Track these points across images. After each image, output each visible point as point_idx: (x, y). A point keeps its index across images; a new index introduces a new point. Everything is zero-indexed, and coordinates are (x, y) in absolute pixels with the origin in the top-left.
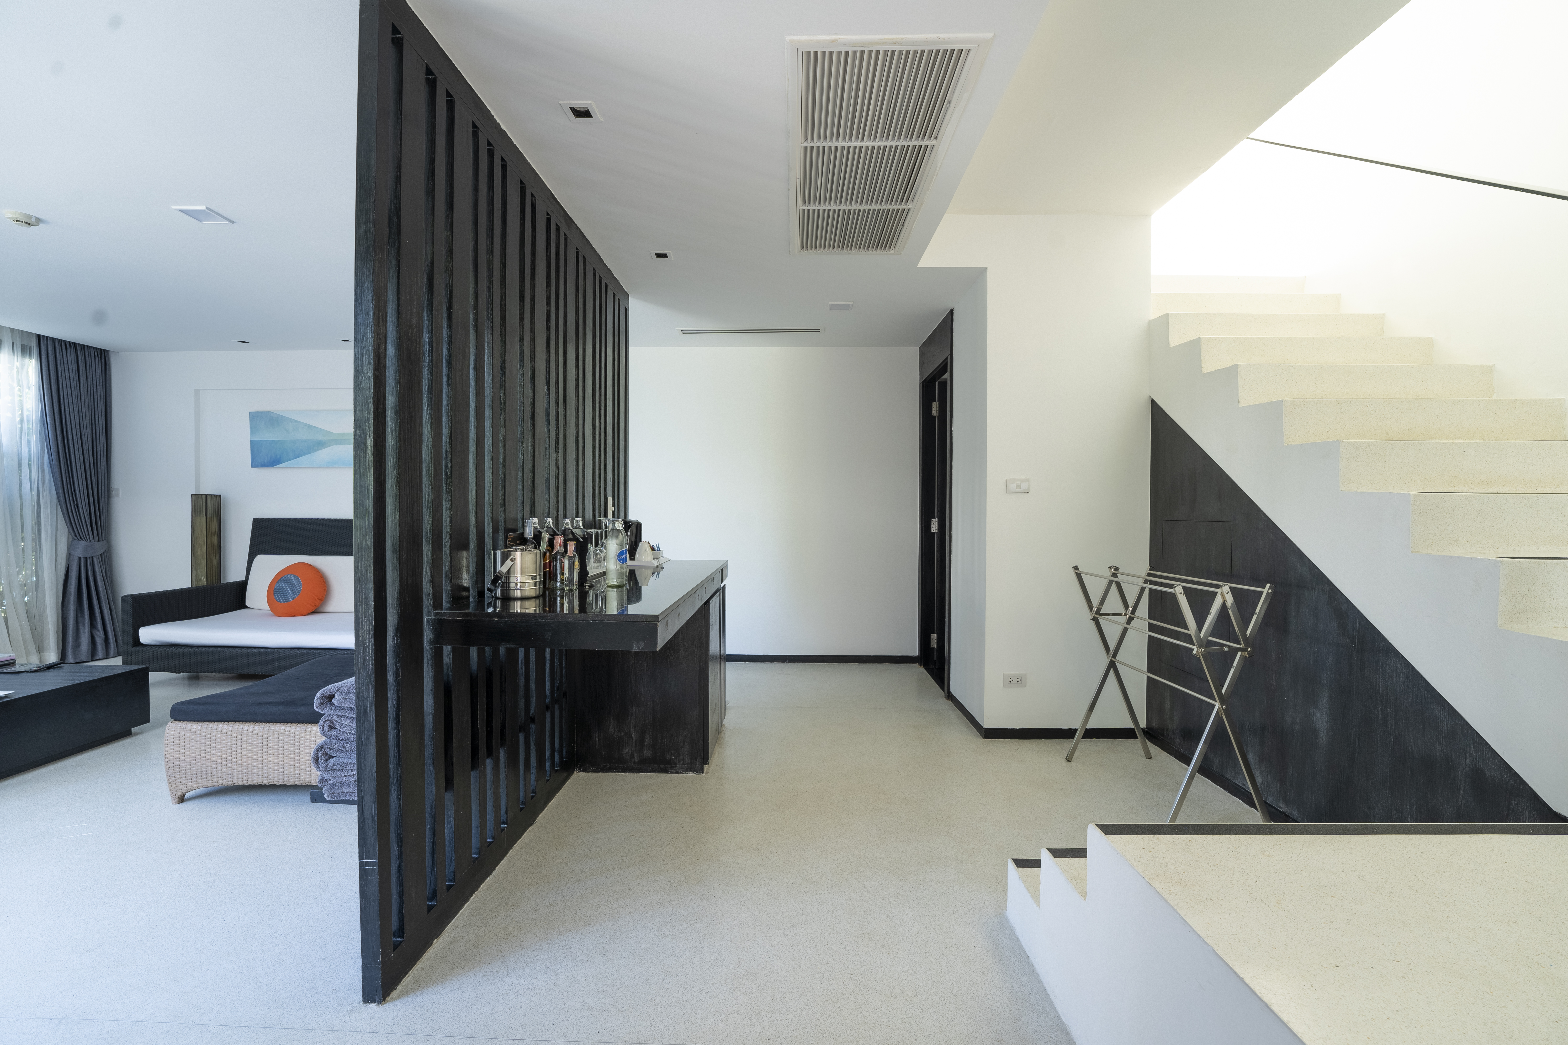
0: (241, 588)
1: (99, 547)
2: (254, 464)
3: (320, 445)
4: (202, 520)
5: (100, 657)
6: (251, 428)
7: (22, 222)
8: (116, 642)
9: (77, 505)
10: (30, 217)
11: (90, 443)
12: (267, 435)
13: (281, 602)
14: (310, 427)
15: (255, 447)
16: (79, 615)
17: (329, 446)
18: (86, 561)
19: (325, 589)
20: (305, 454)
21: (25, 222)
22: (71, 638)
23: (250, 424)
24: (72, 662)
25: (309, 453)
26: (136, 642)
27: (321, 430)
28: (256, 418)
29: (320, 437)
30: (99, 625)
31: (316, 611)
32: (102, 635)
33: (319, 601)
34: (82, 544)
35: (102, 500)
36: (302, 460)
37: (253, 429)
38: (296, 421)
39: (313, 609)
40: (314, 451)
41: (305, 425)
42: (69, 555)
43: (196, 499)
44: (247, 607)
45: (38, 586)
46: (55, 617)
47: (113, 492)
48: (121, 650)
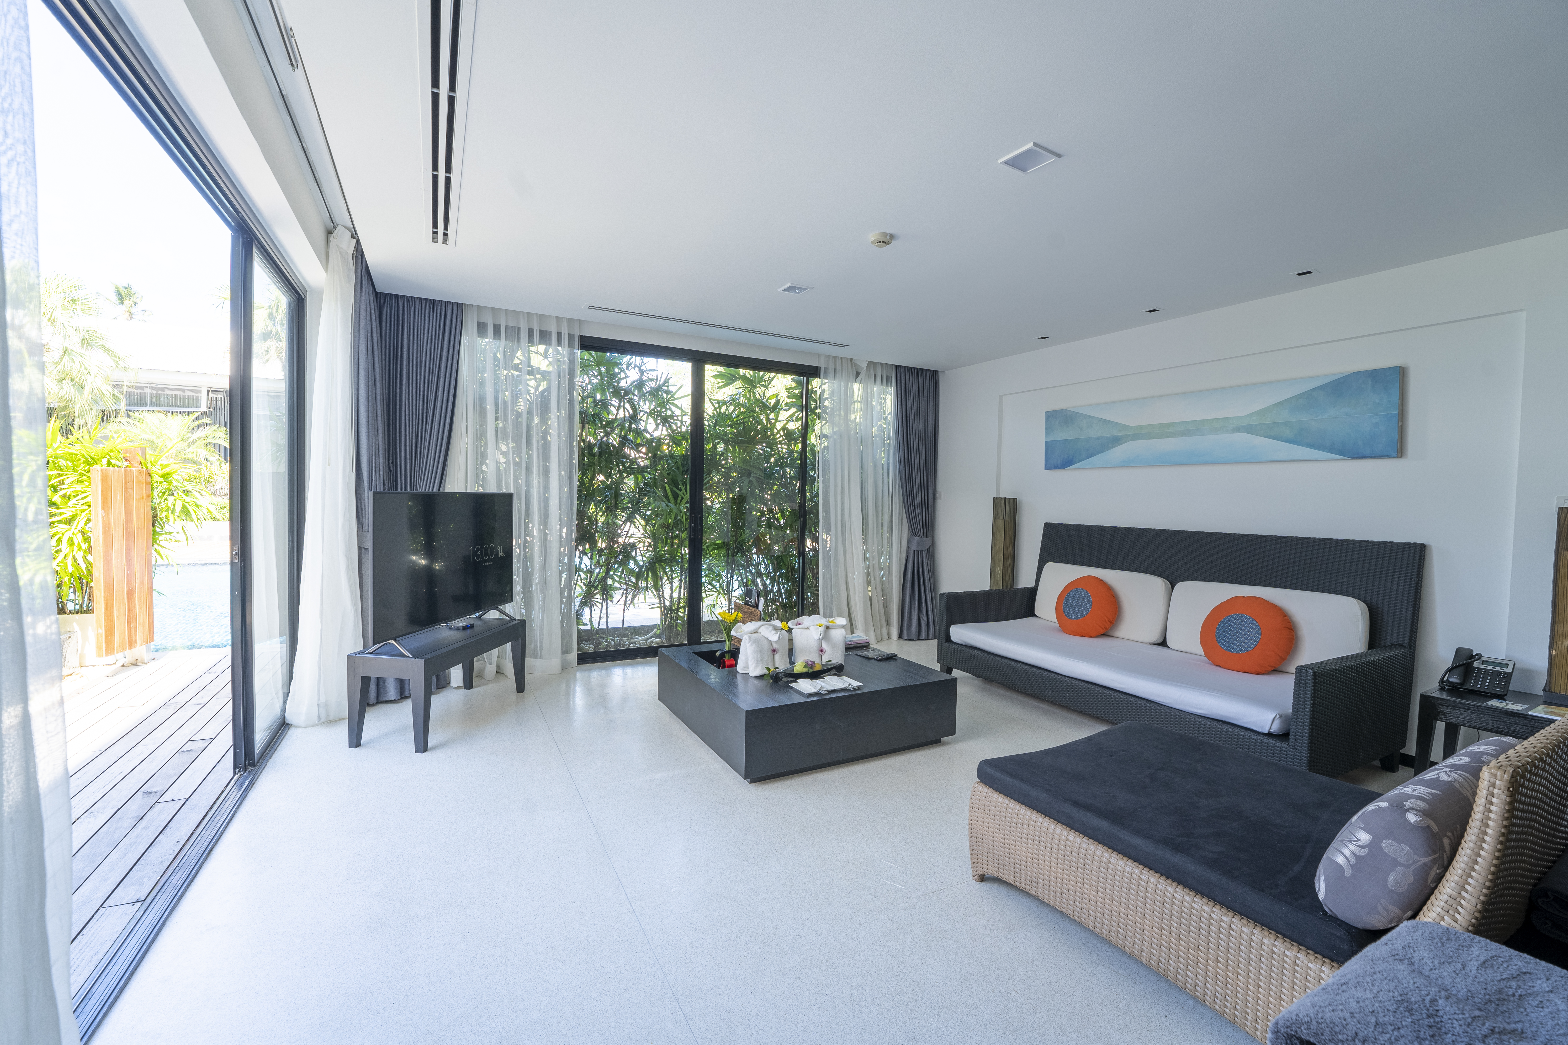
0: (1031, 594)
1: (927, 542)
2: (1047, 467)
3: (1116, 441)
4: (1001, 523)
5: (923, 638)
6: (1046, 429)
7: (880, 242)
8: (934, 626)
9: (914, 506)
10: (885, 235)
11: (924, 453)
12: (1061, 435)
13: (1070, 618)
14: (1105, 421)
15: (1049, 447)
16: (912, 599)
17: (1126, 442)
18: (918, 553)
19: (1116, 611)
20: (1098, 453)
21: (883, 242)
22: (906, 618)
23: (1045, 425)
24: (906, 638)
25: (1102, 452)
26: (948, 639)
27: (1117, 424)
28: (1054, 418)
29: (1115, 433)
30: (924, 611)
31: (1105, 634)
32: (925, 618)
33: (1109, 623)
34: (917, 539)
35: (931, 501)
36: (1096, 460)
37: (1048, 429)
38: (1090, 417)
39: (1102, 631)
40: (1109, 449)
41: (1100, 420)
42: (908, 548)
43: (997, 501)
44: (1035, 615)
45: (889, 569)
46: (898, 599)
47: (938, 495)
48: (937, 635)
